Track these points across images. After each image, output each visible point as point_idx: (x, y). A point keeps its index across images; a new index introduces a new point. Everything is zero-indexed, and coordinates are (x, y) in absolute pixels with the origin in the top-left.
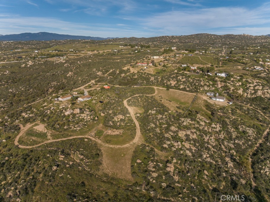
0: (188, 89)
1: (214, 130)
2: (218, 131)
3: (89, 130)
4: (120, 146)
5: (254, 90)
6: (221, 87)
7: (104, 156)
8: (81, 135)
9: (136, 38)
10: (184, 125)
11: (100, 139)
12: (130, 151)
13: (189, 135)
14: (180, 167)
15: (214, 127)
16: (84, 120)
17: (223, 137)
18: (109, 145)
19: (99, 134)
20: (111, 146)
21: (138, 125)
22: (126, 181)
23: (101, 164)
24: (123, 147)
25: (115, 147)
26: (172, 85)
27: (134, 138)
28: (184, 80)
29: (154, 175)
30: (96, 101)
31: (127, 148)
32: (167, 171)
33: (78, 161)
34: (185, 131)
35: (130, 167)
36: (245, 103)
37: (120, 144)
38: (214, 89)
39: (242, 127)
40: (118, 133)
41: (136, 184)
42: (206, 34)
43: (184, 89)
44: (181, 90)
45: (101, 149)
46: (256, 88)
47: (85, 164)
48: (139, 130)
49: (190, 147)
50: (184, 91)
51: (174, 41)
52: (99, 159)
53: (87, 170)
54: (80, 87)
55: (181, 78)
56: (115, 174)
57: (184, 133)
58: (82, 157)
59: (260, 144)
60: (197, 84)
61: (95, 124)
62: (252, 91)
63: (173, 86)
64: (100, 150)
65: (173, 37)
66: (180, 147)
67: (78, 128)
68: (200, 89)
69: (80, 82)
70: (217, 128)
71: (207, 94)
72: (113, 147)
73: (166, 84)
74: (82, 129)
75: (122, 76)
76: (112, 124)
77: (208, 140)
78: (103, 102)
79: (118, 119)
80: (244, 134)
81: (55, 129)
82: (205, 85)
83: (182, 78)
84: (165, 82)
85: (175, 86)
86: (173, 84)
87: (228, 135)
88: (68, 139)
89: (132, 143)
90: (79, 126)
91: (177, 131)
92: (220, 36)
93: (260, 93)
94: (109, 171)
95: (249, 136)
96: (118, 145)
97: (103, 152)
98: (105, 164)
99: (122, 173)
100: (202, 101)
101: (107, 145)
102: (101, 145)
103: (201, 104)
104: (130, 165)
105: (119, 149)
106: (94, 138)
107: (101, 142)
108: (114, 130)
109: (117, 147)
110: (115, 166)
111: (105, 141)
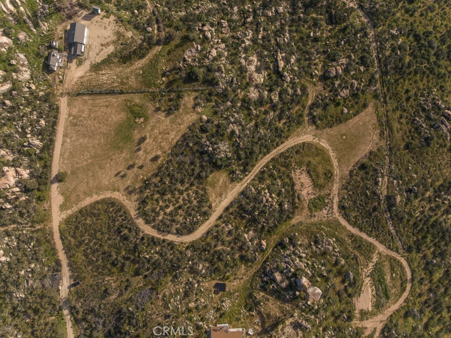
0: (42, 123)
6: (9, 35)
7: (357, 159)
11: (330, 190)
12: (332, 132)
13: (256, 67)
14: (320, 64)
18: (335, 168)
19: (318, 204)
20: (335, 163)
22: (377, 110)
23: (371, 153)
25: (334, 156)
27: (304, 143)
31: (328, 141)
35: (358, 117)
37: (326, 154)
40: (304, 175)
41: (376, 96)
43: (45, 133)
45: (347, 173)
52: (365, 160)
53: (388, 159)
56: (374, 126)
57: (255, 75)
64: (351, 171)
72: (336, 160)
78: (217, 285)
89: (316, 140)
91: (257, 86)
94: (374, 137)
96: (329, 157)
97: (352, 165)
98: (368, 148)
99: (369, 120)
100: (104, 73)
101: (336, 171)
102: (342, 178)
103: (121, 72)
104: (354, 119)
105: (335, 150)
106: (333, 203)
107: (335, 185)
108: (297, 187)
109: (333, 154)
110: (364, 135)
111: (330, 182)
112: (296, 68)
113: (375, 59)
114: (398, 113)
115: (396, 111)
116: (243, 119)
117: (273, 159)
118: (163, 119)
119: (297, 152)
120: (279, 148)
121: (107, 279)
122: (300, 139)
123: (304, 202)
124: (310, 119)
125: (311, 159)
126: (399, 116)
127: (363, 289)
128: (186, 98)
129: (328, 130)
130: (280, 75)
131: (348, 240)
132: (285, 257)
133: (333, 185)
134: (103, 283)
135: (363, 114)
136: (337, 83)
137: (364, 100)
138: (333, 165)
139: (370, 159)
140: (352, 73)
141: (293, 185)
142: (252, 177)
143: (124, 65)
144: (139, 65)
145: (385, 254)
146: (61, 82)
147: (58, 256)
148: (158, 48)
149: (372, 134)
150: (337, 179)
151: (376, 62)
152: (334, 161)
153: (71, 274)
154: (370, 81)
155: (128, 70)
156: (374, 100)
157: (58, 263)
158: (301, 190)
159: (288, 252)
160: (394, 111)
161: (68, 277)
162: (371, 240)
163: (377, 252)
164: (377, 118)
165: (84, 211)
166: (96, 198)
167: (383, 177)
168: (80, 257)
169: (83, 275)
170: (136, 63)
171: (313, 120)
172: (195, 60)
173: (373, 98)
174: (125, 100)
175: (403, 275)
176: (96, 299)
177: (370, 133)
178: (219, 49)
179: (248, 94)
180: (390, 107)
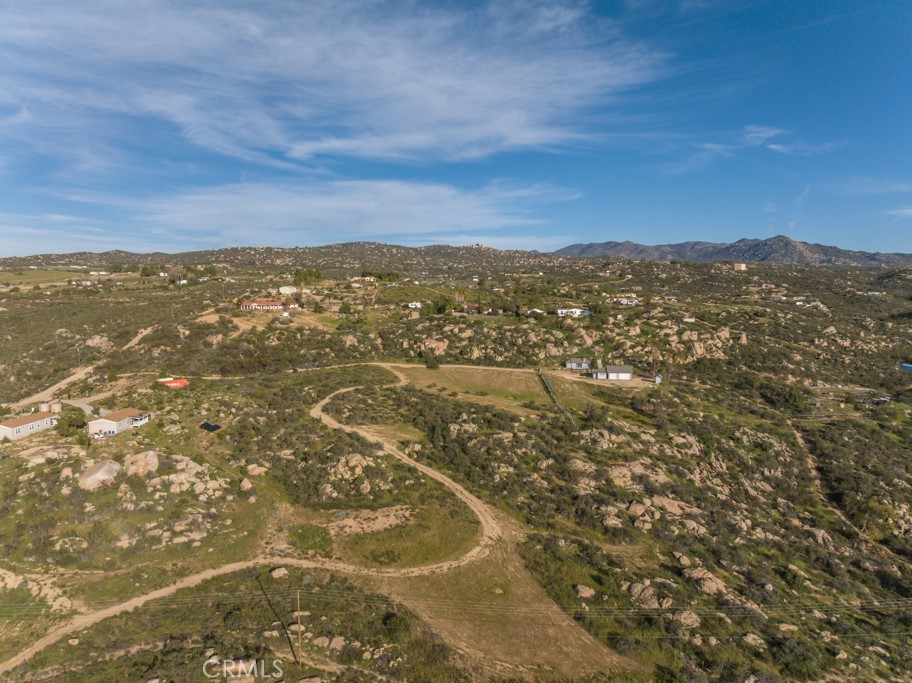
0: (500, 359)
1: (686, 454)
2: (698, 453)
3: (252, 533)
4: (454, 564)
5: (681, 342)
6: (596, 343)
7: (424, 617)
8: (234, 560)
9: (133, 254)
10: (604, 451)
11: (340, 559)
12: (511, 569)
13: (647, 476)
15: (684, 444)
16: (196, 497)
17: (725, 468)
18: (403, 571)
19: (310, 541)
20: (416, 571)
21: (450, 480)
23: (444, 649)
24: (471, 563)
25: (438, 570)
26: (437, 353)
27: (478, 523)
28: (468, 333)
29: (689, 622)
30: (183, 428)
31: (487, 561)
32: (709, 595)
33: (335, 667)
34: (622, 465)
35: (573, 623)
36: (685, 378)
37: (446, 556)
38: (576, 350)
39: (744, 433)
40: (393, 521)
42: (373, 244)
43: (487, 360)
44: (479, 364)
45: (384, 591)
46: (685, 337)
47: (382, 672)
48: (466, 493)
49: (682, 508)
50: (490, 365)
51: (278, 262)
52: (417, 632)
54: (28, 394)
55: (456, 330)
56: (547, 668)
57: (626, 472)
58: (339, 643)
59: (819, 469)
60: (520, 341)
61: (257, 505)
62: (679, 346)
63: (443, 353)
64: (385, 600)
65: (269, 250)
66: (657, 515)
67: (196, 536)
68: (536, 355)
69: (12, 379)
70: (692, 445)
71: (569, 365)
72: (426, 573)
73: (412, 353)
74: (212, 535)
75: (215, 342)
76: (335, 495)
77: (703, 481)
78: (217, 427)
79: (352, 469)
80: (763, 450)
81: (64, 559)
82: (548, 341)
83: (461, 330)
84: (405, 345)
85: (448, 354)
86: (441, 350)
87: (731, 460)
88: (179, 591)
89: (485, 540)
90: (194, 526)
92: (415, 250)
93: (699, 350)
94: (506, 665)
95: (778, 454)
96: (439, 560)
97: (405, 603)
98: (463, 645)
99: (568, 655)
101: (391, 572)
102: (367, 580)
104: (564, 615)
105: (458, 573)
106: (301, 559)
107: (352, 567)
108: (366, 513)
109: (445, 569)
110: (511, 637)
111: (364, 560)
117: (440, 485)
119: (455, 512)
122: (489, 519)
123: (324, 520)
125: (435, 530)
129: (518, 563)
133: (353, 563)
135: (587, 638)
138: (413, 565)
141: (373, 509)
149: (517, 659)
150: (372, 572)
152: (423, 568)
158: (355, 518)
177: (518, 653)
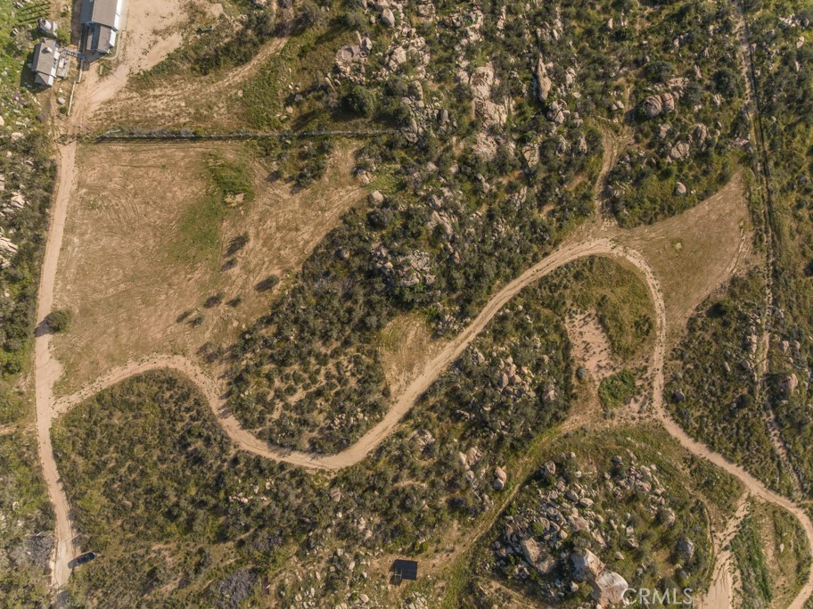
4: (650, 275)
7: (704, 294)
11: (647, 361)
12: (653, 235)
13: (492, 89)
14: (629, 87)
18: (659, 311)
19: (620, 388)
20: (658, 301)
22: (748, 188)
23: (734, 281)
24: (647, 263)
25: (658, 287)
27: (592, 258)
31: (645, 252)
35: (707, 202)
37: (639, 281)
40: (588, 328)
41: (746, 160)
43: (25, 223)
44: (40, 241)
45: (684, 323)
52: (721, 297)
53: (770, 295)
56: (742, 224)
57: (490, 107)
64: (692, 320)
72: (660, 295)
78: (398, 565)
89: (619, 252)
91: (492, 131)
94: (741, 246)
96: (645, 288)
97: (694, 307)
98: (728, 270)
99: (732, 211)
100: (159, 93)
101: (661, 319)
102: (671, 335)
103: (195, 93)
104: (699, 207)
105: (660, 272)
106: (652, 388)
107: (658, 349)
108: (576, 353)
109: (655, 282)
110: (720, 242)
111: (646, 342)
112: (577, 95)
113: (747, 79)
114: (793, 196)
115: (789, 192)
116: (462, 201)
117: (524, 290)
118: (286, 196)
119: (577, 276)
120: (537, 266)
121: (156, 547)
122: (584, 247)
123: (590, 386)
124: (607, 205)
125: (606, 292)
126: (795, 204)
127: (714, 577)
128: (338, 153)
129: (644, 229)
130: (544, 109)
131: (683, 469)
132: (549, 505)
133: (652, 348)
134: (147, 558)
135: (718, 197)
136: (664, 129)
137: (721, 166)
138: (653, 305)
139: (733, 295)
140: (696, 109)
141: (568, 347)
142: (479, 330)
143: (203, 78)
144: (237, 78)
145: (763, 501)
146: (63, 110)
147: (48, 496)
148: (278, 42)
149: (736, 240)
150: (661, 335)
151: (747, 86)
152: (655, 298)
153: (75, 535)
154: (735, 126)
155: (212, 89)
156: (741, 168)
157: (48, 511)
158: (584, 360)
159: (554, 495)
160: (785, 191)
161: (69, 541)
162: (733, 469)
163: (745, 495)
164: (748, 206)
165: (108, 397)
166: (133, 368)
167: (759, 333)
168: (96, 499)
169: (103, 538)
170: (231, 74)
171: (613, 208)
172: (359, 70)
173: (740, 162)
174: (204, 154)
175: (802, 548)
176: (131, 592)
177: (732, 239)
178: (411, 48)
179: (474, 147)
180: (775, 184)
